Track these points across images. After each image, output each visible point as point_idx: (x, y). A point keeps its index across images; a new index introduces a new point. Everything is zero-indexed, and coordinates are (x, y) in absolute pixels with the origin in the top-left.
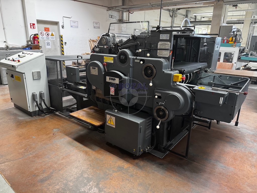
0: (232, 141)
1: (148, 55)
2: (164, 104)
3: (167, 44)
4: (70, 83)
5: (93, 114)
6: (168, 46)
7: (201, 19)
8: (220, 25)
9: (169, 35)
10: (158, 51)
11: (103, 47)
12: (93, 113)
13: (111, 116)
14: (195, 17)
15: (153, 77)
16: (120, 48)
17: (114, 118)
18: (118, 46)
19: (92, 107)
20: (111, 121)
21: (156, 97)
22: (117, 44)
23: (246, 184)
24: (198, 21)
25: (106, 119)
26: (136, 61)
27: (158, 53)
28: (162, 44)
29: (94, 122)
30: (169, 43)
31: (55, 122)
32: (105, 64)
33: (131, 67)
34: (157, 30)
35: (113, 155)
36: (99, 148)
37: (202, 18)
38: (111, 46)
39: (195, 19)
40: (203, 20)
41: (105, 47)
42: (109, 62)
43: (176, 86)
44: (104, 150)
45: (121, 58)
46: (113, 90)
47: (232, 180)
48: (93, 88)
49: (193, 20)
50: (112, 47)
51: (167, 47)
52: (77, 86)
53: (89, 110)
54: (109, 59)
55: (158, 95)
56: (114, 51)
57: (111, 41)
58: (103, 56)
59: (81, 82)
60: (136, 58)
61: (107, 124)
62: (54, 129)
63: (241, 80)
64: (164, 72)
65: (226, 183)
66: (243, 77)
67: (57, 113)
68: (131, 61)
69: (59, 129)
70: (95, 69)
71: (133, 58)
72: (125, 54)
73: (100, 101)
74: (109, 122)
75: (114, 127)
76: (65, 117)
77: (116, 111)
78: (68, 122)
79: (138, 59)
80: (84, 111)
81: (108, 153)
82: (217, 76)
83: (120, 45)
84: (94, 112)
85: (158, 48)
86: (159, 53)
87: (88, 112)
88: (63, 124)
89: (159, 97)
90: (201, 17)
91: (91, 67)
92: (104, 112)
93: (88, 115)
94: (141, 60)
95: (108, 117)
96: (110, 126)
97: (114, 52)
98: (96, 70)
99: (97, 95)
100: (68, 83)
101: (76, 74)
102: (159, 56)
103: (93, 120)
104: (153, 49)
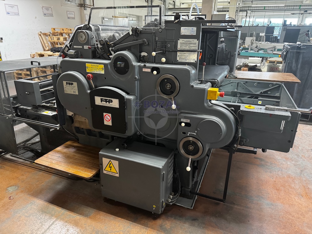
0: (263, 163)
1: (164, 60)
2: (195, 134)
3: (192, 42)
4: (25, 107)
5: (75, 156)
6: (195, 45)
7: (180, 6)
8: (212, 14)
9: (195, 29)
10: (178, 53)
11: (81, 47)
12: (75, 154)
13: (111, 160)
14: (174, 3)
15: (174, 94)
16: (113, 48)
17: (116, 163)
18: (109, 46)
19: (68, 143)
20: (111, 167)
21: (183, 124)
22: (106, 43)
23: (306, 226)
24: (177, 7)
25: (102, 164)
26: (144, 70)
27: (178, 56)
28: (184, 42)
29: (82, 172)
30: (196, 41)
31: (8, 173)
32: (90, 76)
33: (137, 80)
34: (176, 21)
35: (121, 219)
36: (95, 210)
37: (182, 5)
38: (94, 45)
39: (174, 5)
40: (182, 6)
41: (86, 47)
42: (95, 72)
43: (212, 106)
44: (105, 213)
45: (119, 66)
46: (109, 118)
47: (288, 224)
48: (68, 114)
49: (171, 7)
50: (98, 47)
51: (193, 47)
52: (38, 112)
53: (65, 150)
54: (97, 67)
55: (185, 121)
56: (102, 53)
57: (94, 37)
58: (85, 63)
59: (44, 104)
60: (145, 65)
61: (105, 172)
62: (9, 187)
63: (272, 86)
64: (192, 86)
65: (284, 230)
66: (275, 83)
67: (8, 156)
68: (137, 70)
69: (18, 187)
70: (71, 85)
71: (139, 66)
72: (124, 59)
73: (83, 133)
74: (108, 169)
75: (117, 175)
76: (23, 163)
77: (117, 150)
78: (30, 170)
79: (148, 68)
80: (58, 152)
81: (112, 217)
82: (242, 83)
83: (112, 43)
84: (75, 152)
85: (178, 49)
86: (181, 57)
87: (64, 153)
88: (23, 175)
89: (187, 124)
90: (180, 3)
91: (65, 83)
92: (98, 154)
93: (68, 158)
94: (153, 69)
95: (105, 161)
96: (110, 174)
97: (102, 55)
98: (74, 87)
99: (76, 125)
100: (22, 107)
101: (34, 92)
102: (179, 61)
103: (79, 169)
104: (171, 51)
